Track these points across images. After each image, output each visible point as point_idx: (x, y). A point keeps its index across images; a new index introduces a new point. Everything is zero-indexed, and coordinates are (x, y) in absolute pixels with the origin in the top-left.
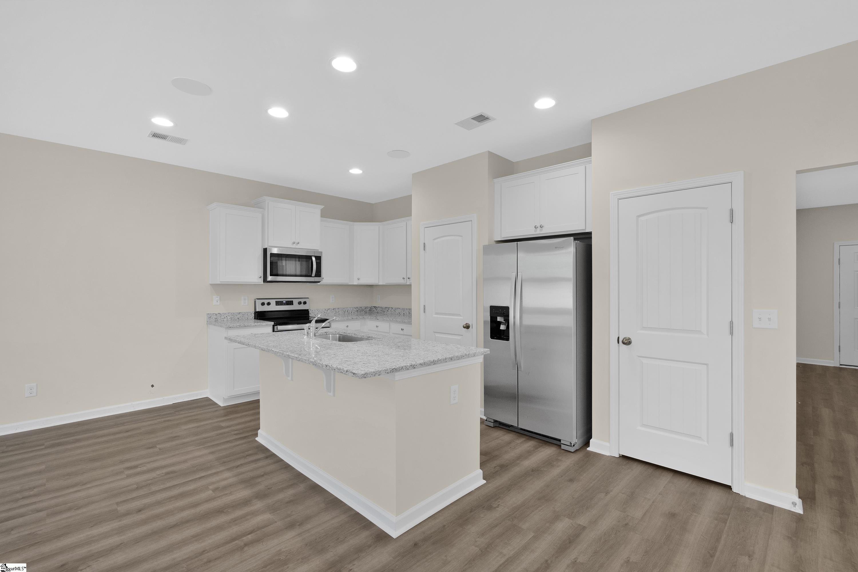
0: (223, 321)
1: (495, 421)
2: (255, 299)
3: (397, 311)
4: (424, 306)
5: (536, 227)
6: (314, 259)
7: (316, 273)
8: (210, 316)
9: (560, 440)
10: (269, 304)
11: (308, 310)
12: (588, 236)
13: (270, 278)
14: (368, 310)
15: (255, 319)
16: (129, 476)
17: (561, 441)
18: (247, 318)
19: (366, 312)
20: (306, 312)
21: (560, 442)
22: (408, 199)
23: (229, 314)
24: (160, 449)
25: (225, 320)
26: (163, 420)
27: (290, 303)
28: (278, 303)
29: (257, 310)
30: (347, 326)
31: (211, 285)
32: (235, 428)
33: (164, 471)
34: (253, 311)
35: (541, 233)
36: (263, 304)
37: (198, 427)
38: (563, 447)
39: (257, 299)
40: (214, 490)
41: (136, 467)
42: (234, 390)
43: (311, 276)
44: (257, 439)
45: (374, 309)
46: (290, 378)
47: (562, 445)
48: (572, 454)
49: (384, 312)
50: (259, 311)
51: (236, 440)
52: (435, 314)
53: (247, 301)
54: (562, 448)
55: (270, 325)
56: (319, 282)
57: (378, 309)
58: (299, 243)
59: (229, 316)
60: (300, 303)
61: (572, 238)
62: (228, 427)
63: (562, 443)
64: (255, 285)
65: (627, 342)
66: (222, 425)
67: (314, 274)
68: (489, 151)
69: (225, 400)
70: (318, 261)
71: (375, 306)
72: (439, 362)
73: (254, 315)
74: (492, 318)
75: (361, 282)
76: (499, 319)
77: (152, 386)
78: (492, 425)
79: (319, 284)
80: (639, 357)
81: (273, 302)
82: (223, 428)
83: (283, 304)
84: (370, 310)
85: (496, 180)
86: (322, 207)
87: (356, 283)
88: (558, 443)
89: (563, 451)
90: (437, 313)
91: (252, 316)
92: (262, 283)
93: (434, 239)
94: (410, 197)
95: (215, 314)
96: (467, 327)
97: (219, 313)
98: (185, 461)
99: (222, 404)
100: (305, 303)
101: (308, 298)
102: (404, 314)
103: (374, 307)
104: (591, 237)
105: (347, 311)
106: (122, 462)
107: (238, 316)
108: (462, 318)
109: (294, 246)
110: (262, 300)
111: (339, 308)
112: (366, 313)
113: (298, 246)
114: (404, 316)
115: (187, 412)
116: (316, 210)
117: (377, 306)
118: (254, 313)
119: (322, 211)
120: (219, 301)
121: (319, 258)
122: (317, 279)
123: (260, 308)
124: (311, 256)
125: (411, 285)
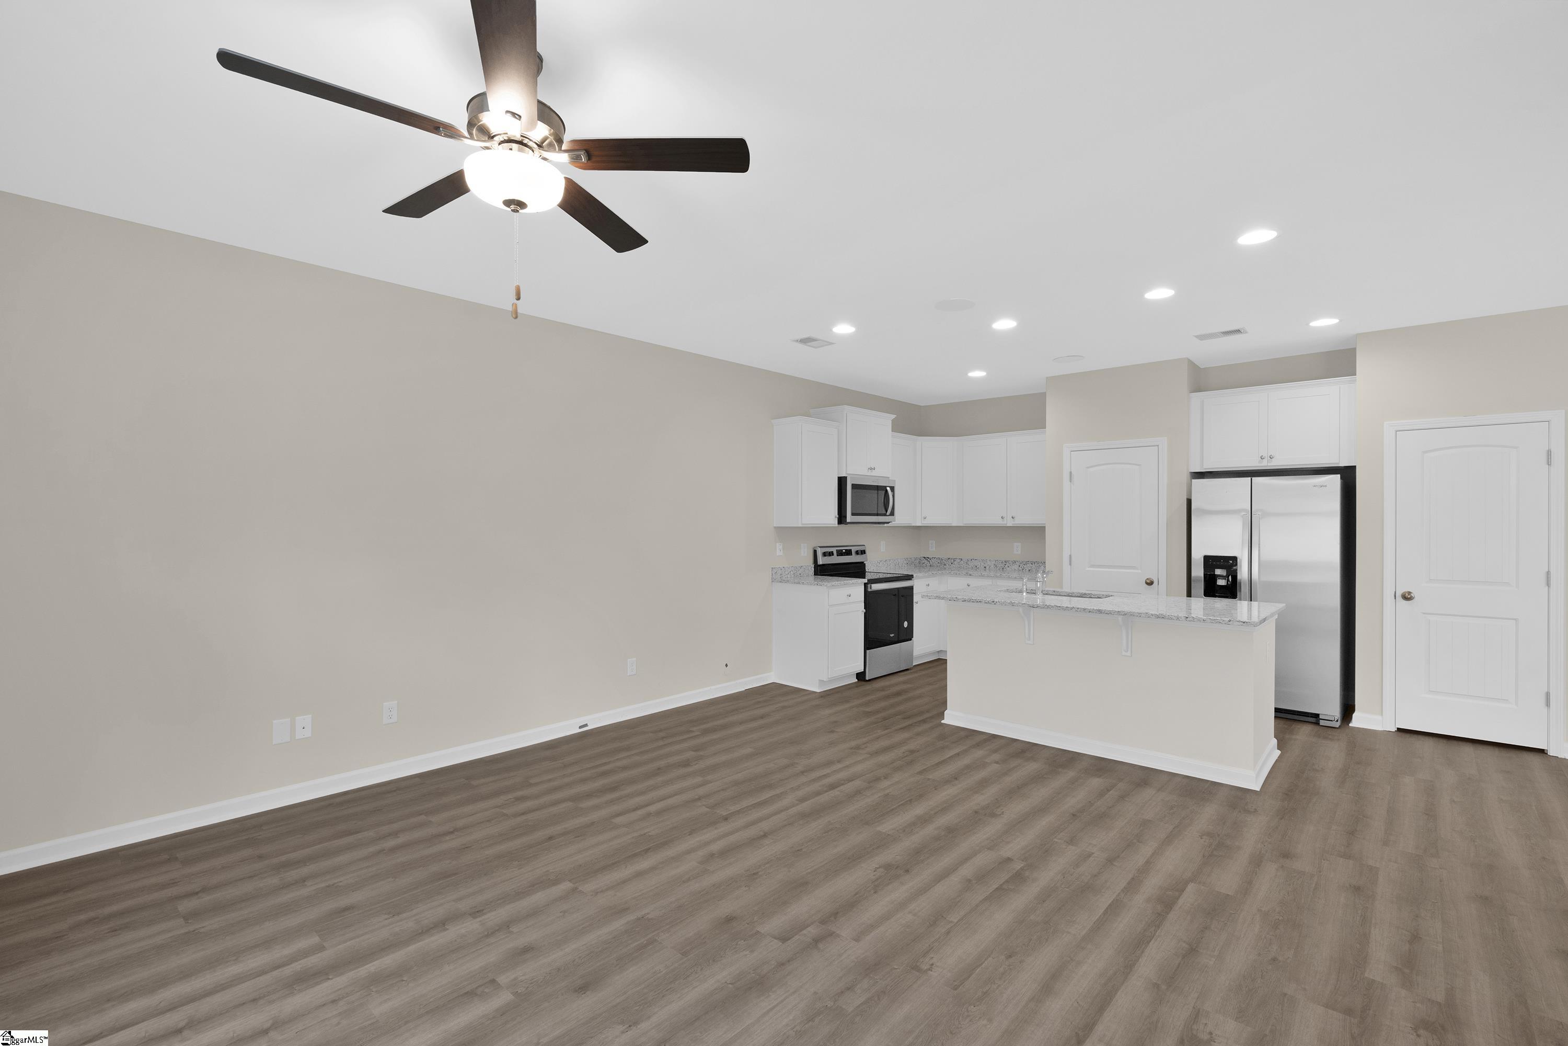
0: (787, 577)
2: (815, 547)
3: (971, 564)
4: (1070, 556)
5: (1262, 458)
6: (889, 490)
7: (890, 511)
8: (774, 571)
9: (1317, 716)
10: (829, 554)
11: (863, 562)
13: (849, 518)
14: (917, 562)
15: (812, 574)
17: (1321, 716)
18: (807, 575)
20: (861, 565)
23: (793, 567)
25: (789, 574)
27: (849, 553)
28: (839, 553)
29: (817, 563)
31: (775, 528)
34: (813, 564)
35: (1269, 464)
36: (825, 554)
39: (820, 547)
42: (834, 669)
43: (885, 515)
44: (944, 721)
47: (1321, 721)
48: (1336, 730)
50: (821, 564)
52: (1089, 567)
53: (806, 550)
54: (1322, 724)
55: (861, 583)
56: (888, 523)
58: (874, 469)
59: (792, 569)
60: (860, 553)
61: (1338, 475)
63: (1320, 718)
64: (827, 528)
65: (1407, 597)
67: (888, 513)
68: (1189, 358)
70: (892, 493)
71: (926, 556)
73: (812, 569)
74: (1206, 571)
75: (928, 523)
76: (1218, 572)
80: (1424, 613)
81: (835, 552)
83: (843, 555)
84: (919, 563)
85: (1194, 395)
86: (893, 416)
88: (1316, 719)
89: (1323, 727)
90: (1094, 566)
91: (810, 571)
92: (837, 525)
93: (1088, 468)
95: (779, 568)
96: (1150, 583)
97: (782, 566)
99: (815, 689)
100: (863, 552)
101: (870, 546)
102: (985, 567)
103: (928, 557)
104: (1356, 472)
107: (800, 571)
108: (1140, 571)
109: (871, 473)
110: (824, 549)
111: (890, 560)
113: (874, 473)
114: (985, 570)
116: (887, 420)
118: (813, 566)
119: (894, 422)
120: (782, 552)
121: (892, 489)
122: (888, 519)
123: (820, 561)
124: (886, 487)
125: (1045, 527)
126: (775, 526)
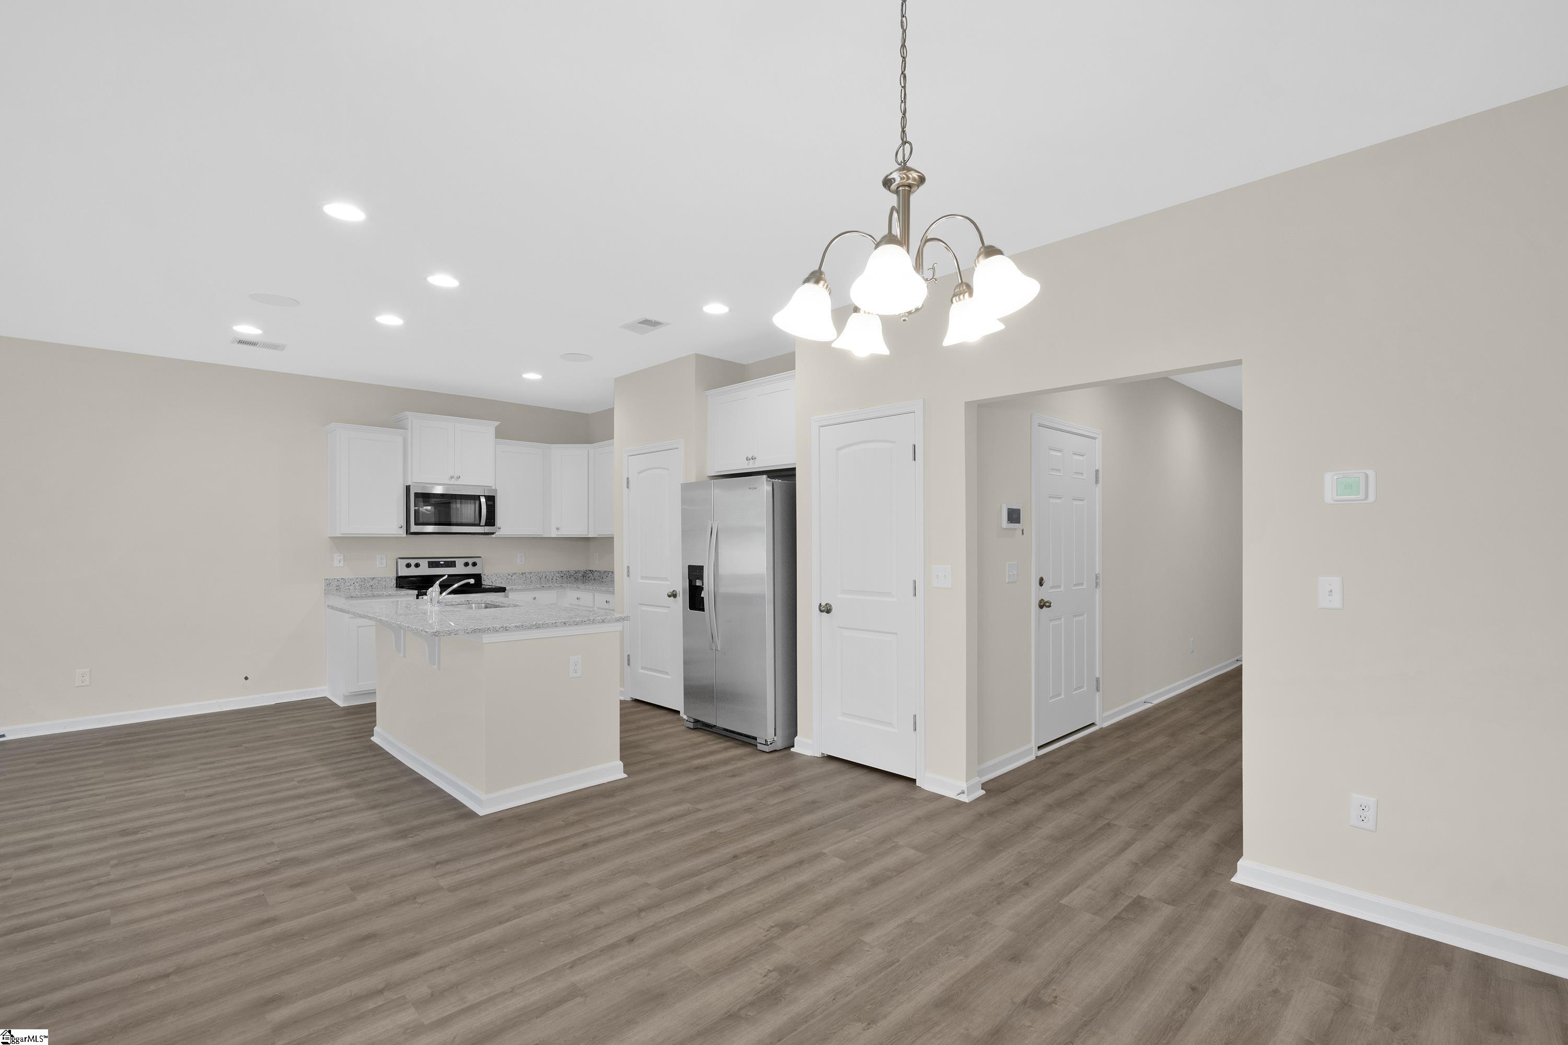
0: (349, 589)
1: (696, 721)
2: (397, 559)
4: (628, 567)
5: (748, 459)
6: (483, 500)
7: (488, 521)
8: (328, 582)
9: (755, 739)
10: (417, 565)
11: (480, 574)
12: (791, 473)
13: (414, 528)
14: (580, 575)
15: (397, 587)
16: (201, 770)
17: (758, 739)
18: (384, 587)
19: (576, 579)
20: (478, 577)
21: (755, 741)
22: (608, 415)
23: (357, 580)
24: (246, 748)
25: (351, 587)
26: (256, 720)
27: (452, 564)
28: (432, 565)
29: (400, 575)
30: (535, 598)
31: (330, 537)
32: (349, 729)
33: (245, 766)
34: (395, 576)
35: (753, 466)
36: (408, 566)
37: (300, 728)
38: (760, 747)
39: (400, 558)
40: (298, 782)
41: (213, 763)
42: (359, 684)
43: (479, 525)
44: (372, 738)
45: (591, 575)
46: (401, 655)
47: (758, 745)
49: (603, 578)
50: (402, 575)
51: (347, 739)
52: (641, 579)
53: (384, 561)
54: (758, 748)
55: (412, 595)
56: (493, 534)
57: (596, 573)
58: (459, 478)
59: (357, 582)
60: (466, 564)
61: (765, 476)
62: (340, 728)
63: (758, 741)
64: (398, 538)
65: (829, 609)
66: (334, 726)
67: (483, 522)
68: (697, 353)
69: (346, 698)
70: (490, 503)
72: (546, 626)
73: (395, 582)
74: (690, 581)
75: (563, 534)
76: (697, 583)
77: (246, 678)
78: (691, 725)
79: (493, 536)
80: (839, 627)
81: (424, 564)
82: (334, 728)
83: (440, 566)
84: (583, 576)
85: (708, 393)
86: (498, 423)
87: (554, 534)
88: (752, 741)
89: (758, 752)
90: (643, 578)
91: (393, 583)
92: (405, 535)
93: (639, 473)
94: (612, 410)
95: (336, 580)
96: (673, 595)
97: (342, 579)
98: (274, 758)
99: (341, 704)
100: (474, 564)
101: (480, 557)
103: (590, 571)
104: (795, 475)
105: (544, 576)
106: (196, 759)
107: (371, 583)
108: (668, 583)
109: (453, 482)
110: (408, 560)
111: (531, 573)
112: (578, 579)
113: (459, 482)
115: (291, 712)
116: (488, 428)
117: (594, 569)
118: (395, 578)
119: (497, 429)
120: (342, 562)
121: (491, 500)
122: (487, 529)
123: (404, 572)
124: (479, 496)
125: (613, 537)
126: (329, 536)
